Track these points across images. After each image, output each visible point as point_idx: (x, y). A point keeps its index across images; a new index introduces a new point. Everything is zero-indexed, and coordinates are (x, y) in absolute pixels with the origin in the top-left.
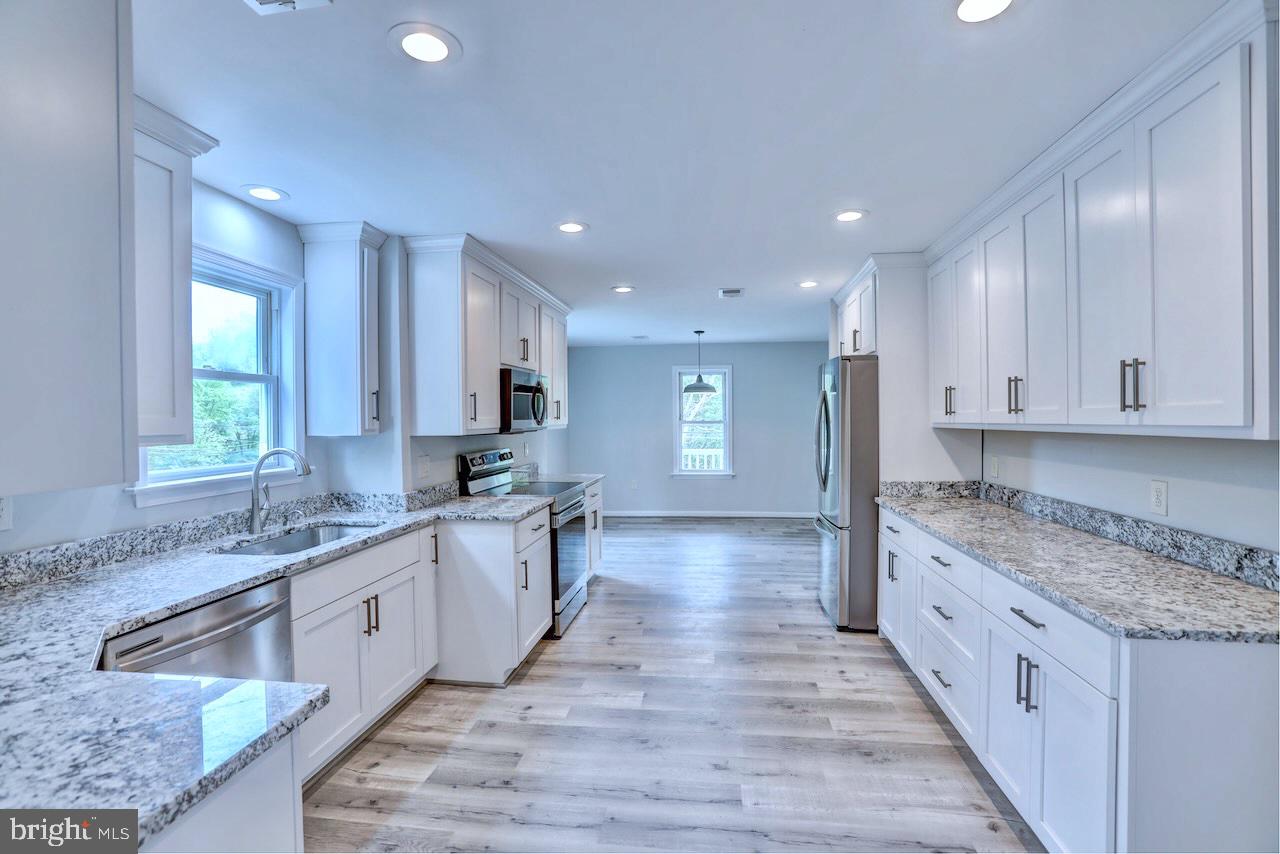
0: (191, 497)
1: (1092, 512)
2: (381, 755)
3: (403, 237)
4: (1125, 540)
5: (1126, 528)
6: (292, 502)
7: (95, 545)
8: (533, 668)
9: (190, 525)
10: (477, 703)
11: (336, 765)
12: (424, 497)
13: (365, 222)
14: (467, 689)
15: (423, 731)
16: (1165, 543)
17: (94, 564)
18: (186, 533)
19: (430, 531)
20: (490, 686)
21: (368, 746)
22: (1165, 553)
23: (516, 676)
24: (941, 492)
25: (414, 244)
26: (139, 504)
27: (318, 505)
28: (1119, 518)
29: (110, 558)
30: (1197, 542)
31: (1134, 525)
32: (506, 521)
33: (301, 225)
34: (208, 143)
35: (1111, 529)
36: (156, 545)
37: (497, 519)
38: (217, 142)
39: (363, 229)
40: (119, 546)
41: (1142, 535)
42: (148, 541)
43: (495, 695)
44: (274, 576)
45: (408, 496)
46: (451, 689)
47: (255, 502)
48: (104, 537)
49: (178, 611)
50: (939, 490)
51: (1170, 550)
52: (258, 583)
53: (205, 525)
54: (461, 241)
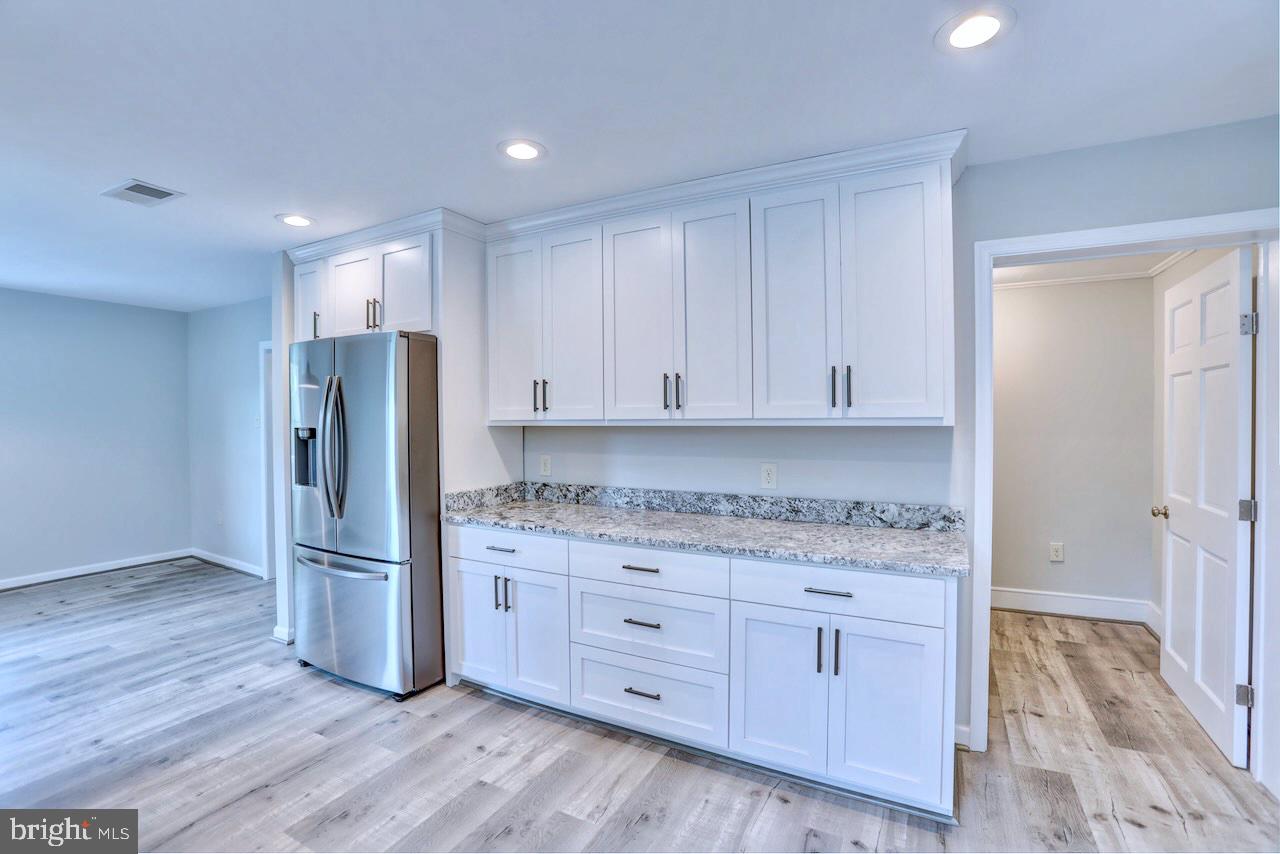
1: (700, 497)
4: (740, 513)
5: (742, 504)
16: (784, 510)
22: (783, 517)
24: (498, 498)
28: (733, 498)
30: (814, 505)
31: (751, 500)
35: (724, 507)
41: (759, 507)
50: (497, 495)
51: (788, 514)
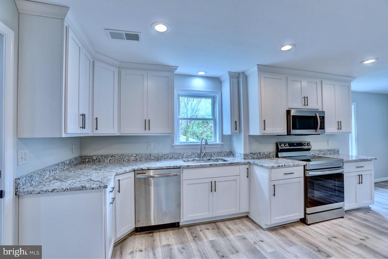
0: (187, 148)
2: (212, 228)
3: (244, 72)
6: (216, 152)
7: (165, 155)
8: (284, 230)
9: (186, 154)
10: (251, 230)
11: (202, 224)
12: (254, 156)
13: (229, 72)
14: (254, 224)
15: (227, 228)
17: (165, 159)
18: (185, 156)
19: (247, 166)
20: (261, 227)
21: (213, 224)
23: (273, 229)
25: (247, 73)
26: (175, 148)
27: (225, 154)
29: (168, 158)
32: (267, 168)
33: (220, 77)
34: (176, 68)
36: (178, 157)
37: (262, 166)
38: (178, 67)
39: (229, 74)
40: (170, 156)
42: (176, 156)
43: (258, 231)
44: (176, 167)
45: (245, 155)
46: (250, 222)
47: (201, 150)
48: (167, 153)
49: (150, 169)
52: (171, 168)
53: (189, 154)
54: (256, 68)
